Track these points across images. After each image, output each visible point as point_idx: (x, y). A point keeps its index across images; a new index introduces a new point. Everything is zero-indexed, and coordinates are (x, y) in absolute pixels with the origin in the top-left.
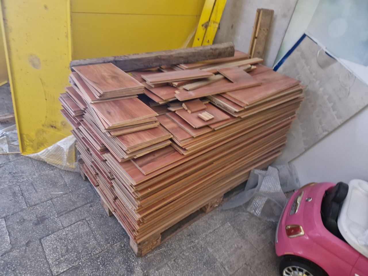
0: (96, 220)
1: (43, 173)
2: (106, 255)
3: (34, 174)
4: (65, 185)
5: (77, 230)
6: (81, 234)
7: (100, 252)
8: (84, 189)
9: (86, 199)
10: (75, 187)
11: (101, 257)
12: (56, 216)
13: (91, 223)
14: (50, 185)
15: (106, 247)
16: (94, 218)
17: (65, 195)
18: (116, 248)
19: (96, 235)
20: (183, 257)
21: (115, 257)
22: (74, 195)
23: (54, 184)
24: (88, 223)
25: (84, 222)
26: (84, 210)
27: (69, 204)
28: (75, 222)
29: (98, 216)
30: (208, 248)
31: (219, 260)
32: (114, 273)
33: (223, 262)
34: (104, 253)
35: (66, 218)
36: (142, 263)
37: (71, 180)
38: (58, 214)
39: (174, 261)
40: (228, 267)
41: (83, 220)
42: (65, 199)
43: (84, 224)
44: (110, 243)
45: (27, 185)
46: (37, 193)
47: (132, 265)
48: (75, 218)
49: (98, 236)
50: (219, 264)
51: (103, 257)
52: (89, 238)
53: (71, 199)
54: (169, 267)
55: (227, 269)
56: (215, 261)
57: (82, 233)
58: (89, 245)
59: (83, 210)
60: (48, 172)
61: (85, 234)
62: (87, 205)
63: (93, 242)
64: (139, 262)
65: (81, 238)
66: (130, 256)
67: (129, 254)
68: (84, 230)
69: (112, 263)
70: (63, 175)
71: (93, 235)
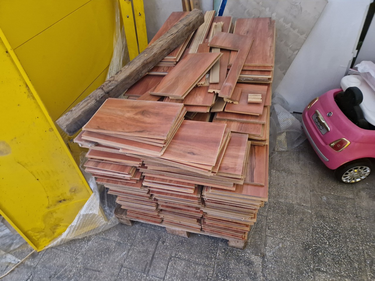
0: (181, 250)
1: (83, 250)
2: (221, 268)
3: (76, 259)
4: (119, 244)
5: (176, 271)
6: (183, 271)
7: (213, 271)
8: (139, 233)
9: (152, 240)
10: (129, 238)
11: (218, 273)
12: (145, 275)
13: (180, 255)
14: (105, 256)
15: (213, 263)
16: (178, 250)
17: (130, 252)
18: (221, 257)
19: (195, 262)
20: (271, 221)
21: (229, 264)
22: (138, 245)
23: (108, 251)
24: (178, 258)
25: (174, 260)
26: (161, 250)
27: (143, 257)
28: (166, 266)
29: (179, 245)
30: (280, 200)
31: (294, 203)
32: (241, 276)
33: (298, 202)
34: (217, 269)
35: (155, 270)
36: (251, 251)
37: (118, 235)
38: (144, 273)
39: (269, 229)
40: (304, 203)
41: (171, 258)
42: (134, 256)
43: (176, 261)
44: (213, 257)
45: (82, 274)
46: (101, 272)
47: (246, 258)
48: (162, 263)
49: (197, 260)
50: (297, 206)
51: (220, 272)
52: (193, 268)
53: (139, 251)
54: (270, 236)
55: (304, 205)
56: (292, 206)
57: (182, 269)
58: (199, 274)
59: (161, 252)
60: (87, 245)
61: (186, 268)
62: (159, 244)
63: (200, 268)
64: (248, 251)
65: (187, 274)
66: (238, 254)
67: (235, 253)
68: (180, 266)
69: (231, 270)
70: (106, 237)
71: (192, 263)
